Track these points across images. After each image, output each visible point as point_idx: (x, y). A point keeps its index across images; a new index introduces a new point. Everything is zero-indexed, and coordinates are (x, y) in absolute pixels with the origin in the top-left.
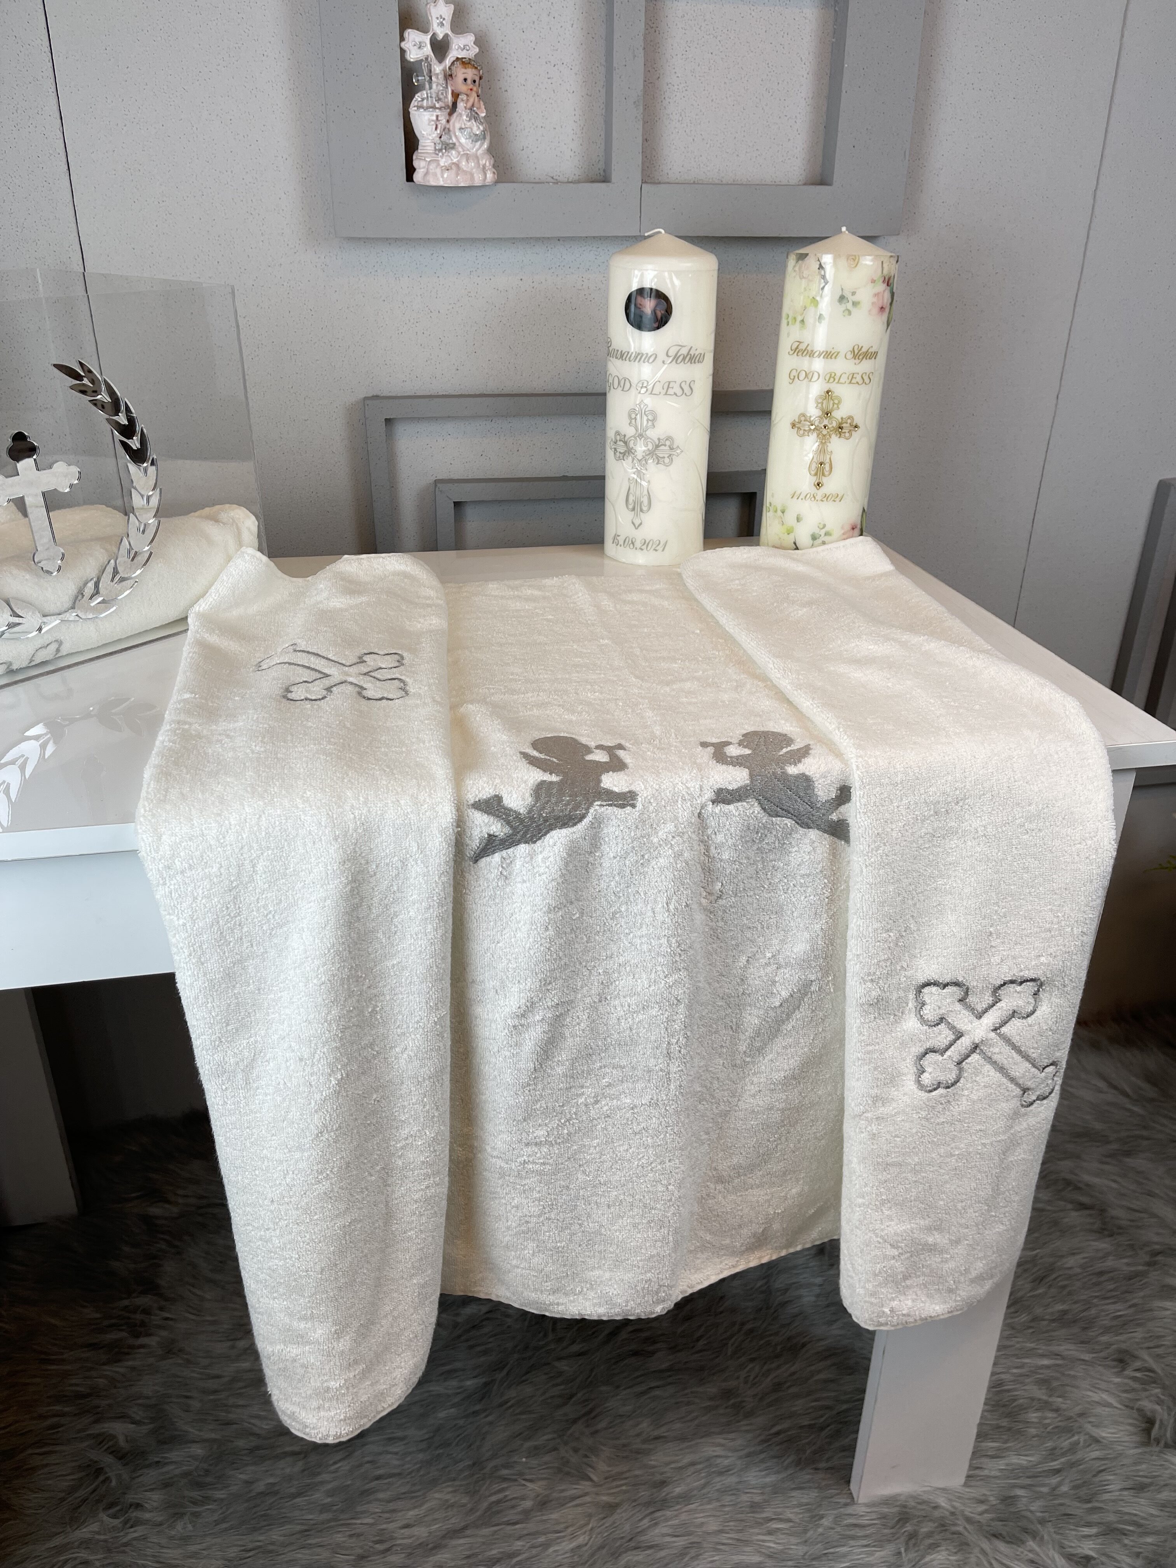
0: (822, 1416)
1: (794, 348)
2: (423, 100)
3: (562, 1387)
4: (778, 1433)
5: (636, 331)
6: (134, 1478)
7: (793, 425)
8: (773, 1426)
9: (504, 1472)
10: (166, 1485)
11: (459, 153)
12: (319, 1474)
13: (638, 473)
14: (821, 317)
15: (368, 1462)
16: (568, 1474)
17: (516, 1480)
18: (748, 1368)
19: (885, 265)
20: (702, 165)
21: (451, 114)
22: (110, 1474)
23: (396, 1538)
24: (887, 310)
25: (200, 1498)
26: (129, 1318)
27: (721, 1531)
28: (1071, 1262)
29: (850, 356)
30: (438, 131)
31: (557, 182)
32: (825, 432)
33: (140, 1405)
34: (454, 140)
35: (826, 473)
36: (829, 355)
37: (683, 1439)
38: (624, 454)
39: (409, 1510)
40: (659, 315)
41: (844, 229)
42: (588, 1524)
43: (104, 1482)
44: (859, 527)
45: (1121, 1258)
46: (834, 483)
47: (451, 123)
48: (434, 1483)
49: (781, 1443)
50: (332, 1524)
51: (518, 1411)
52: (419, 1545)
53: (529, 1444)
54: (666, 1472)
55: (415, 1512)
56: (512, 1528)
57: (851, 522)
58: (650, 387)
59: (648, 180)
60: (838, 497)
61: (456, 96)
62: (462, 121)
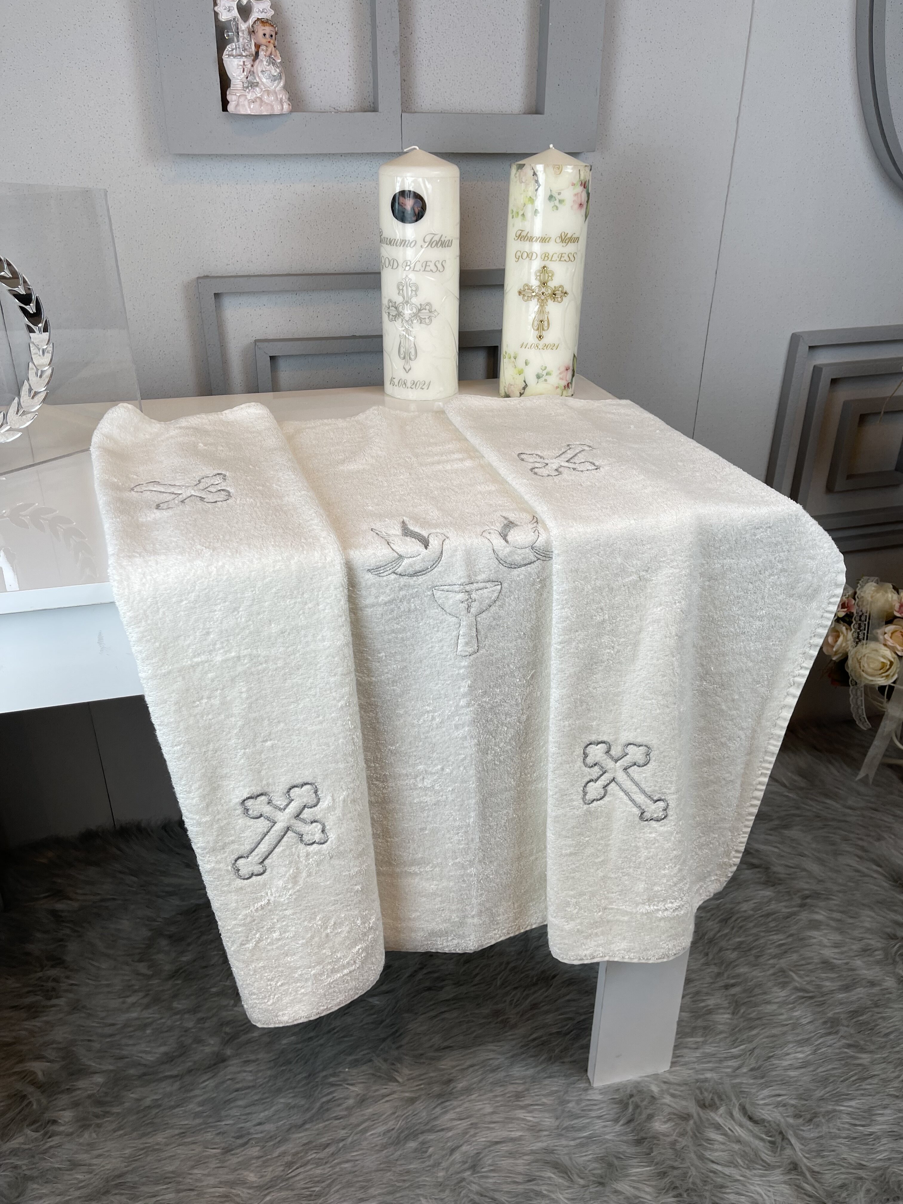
0: (567, 1025)
1: (518, 235)
2: (233, 50)
3: (375, 1016)
4: (534, 1039)
5: (400, 224)
6: (50, 1102)
7: (520, 293)
8: (531, 1035)
9: (332, 1079)
10: (76, 1105)
11: (262, 89)
12: (192, 1090)
13: (407, 330)
14: (536, 212)
15: (229, 1079)
16: (380, 1077)
17: (341, 1085)
18: (512, 995)
19: (582, 173)
20: (447, 99)
21: (254, 60)
22: (31, 1099)
23: (252, 1134)
24: (585, 206)
25: (102, 1113)
26: (42, 986)
27: (493, 1113)
28: (745, 907)
29: (558, 240)
30: (245, 73)
31: (337, 112)
32: (543, 297)
33: (53, 1048)
34: (258, 80)
35: (546, 328)
36: (544, 240)
37: (465, 1047)
38: (395, 316)
39: (261, 1112)
40: (417, 212)
41: (551, 146)
42: (394, 1113)
43: (27, 1105)
44: (571, 368)
45: (781, 902)
46: (552, 335)
47: (255, 67)
48: (279, 1091)
49: (538, 1046)
50: (203, 1126)
51: (341, 1035)
52: (271, 1137)
53: (350, 1058)
54: (452, 1073)
55: (266, 1113)
56: (338, 1121)
57: (566, 364)
58: (412, 266)
59: (407, 110)
60: (555, 346)
61: (258, 47)
62: (263, 65)
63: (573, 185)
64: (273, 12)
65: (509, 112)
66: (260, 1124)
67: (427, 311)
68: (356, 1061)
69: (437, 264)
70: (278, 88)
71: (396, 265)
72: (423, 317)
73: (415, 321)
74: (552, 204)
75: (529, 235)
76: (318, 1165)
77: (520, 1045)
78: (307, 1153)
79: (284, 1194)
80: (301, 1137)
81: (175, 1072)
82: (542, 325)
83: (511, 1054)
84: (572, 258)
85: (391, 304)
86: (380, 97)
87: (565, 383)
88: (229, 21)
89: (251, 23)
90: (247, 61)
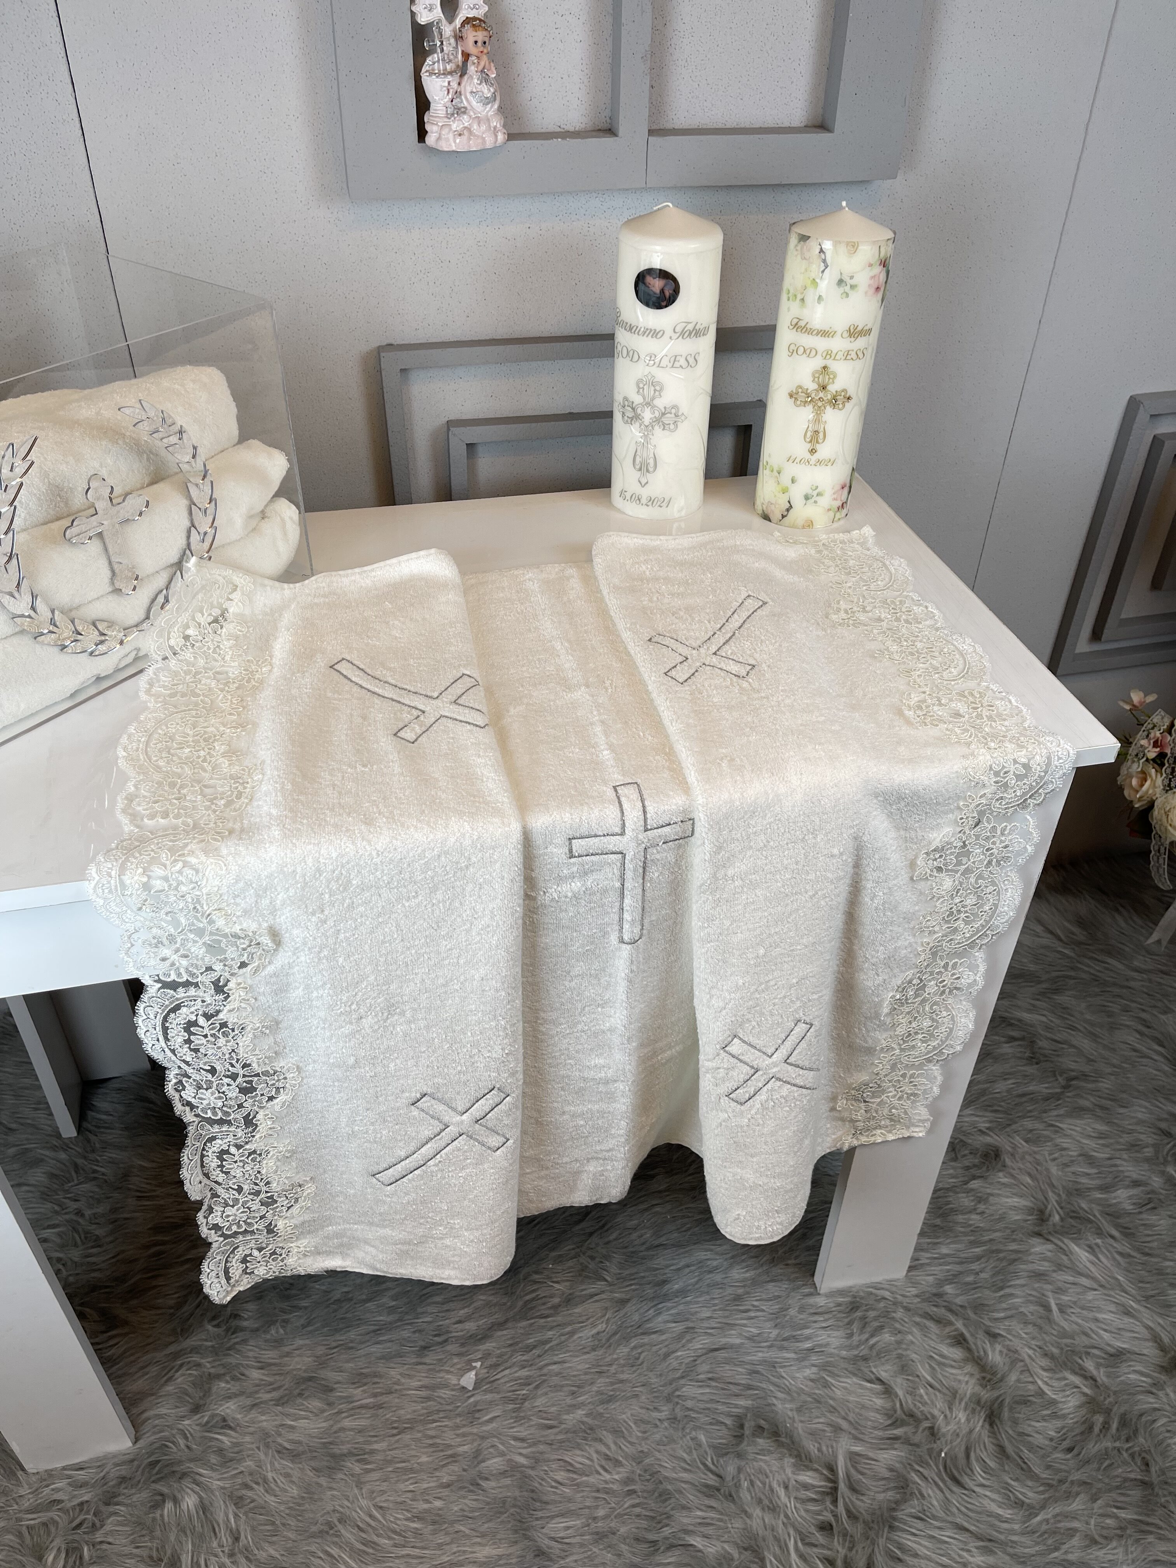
1: (793, 323)
2: (434, 64)
7: (791, 396)
9: (536, 1277)
11: (471, 116)
13: (646, 436)
14: (820, 298)
16: (587, 1276)
17: (545, 1282)
19: (882, 248)
20: (706, 111)
23: (451, 1332)
24: (882, 289)
25: (288, 1308)
29: (846, 335)
30: (450, 96)
31: (564, 134)
32: (820, 404)
34: (466, 104)
35: (820, 441)
36: (827, 333)
38: (632, 419)
40: (667, 294)
41: (844, 204)
44: (848, 484)
46: (828, 449)
47: (462, 85)
57: (841, 482)
58: (657, 360)
59: (654, 127)
60: (831, 462)
61: (466, 56)
62: (472, 83)
63: (871, 265)
64: (486, 8)
65: (786, 124)
67: (673, 415)
69: (689, 358)
70: (491, 113)
71: (636, 357)
72: (667, 422)
73: (656, 427)
74: (841, 290)
75: (808, 326)
76: (523, 1367)
78: (511, 1355)
79: (489, 1396)
80: (504, 1334)
82: (815, 437)
84: (861, 355)
85: (626, 403)
86: (621, 118)
87: (839, 503)
88: (430, 25)
89: (458, 26)
90: (454, 80)
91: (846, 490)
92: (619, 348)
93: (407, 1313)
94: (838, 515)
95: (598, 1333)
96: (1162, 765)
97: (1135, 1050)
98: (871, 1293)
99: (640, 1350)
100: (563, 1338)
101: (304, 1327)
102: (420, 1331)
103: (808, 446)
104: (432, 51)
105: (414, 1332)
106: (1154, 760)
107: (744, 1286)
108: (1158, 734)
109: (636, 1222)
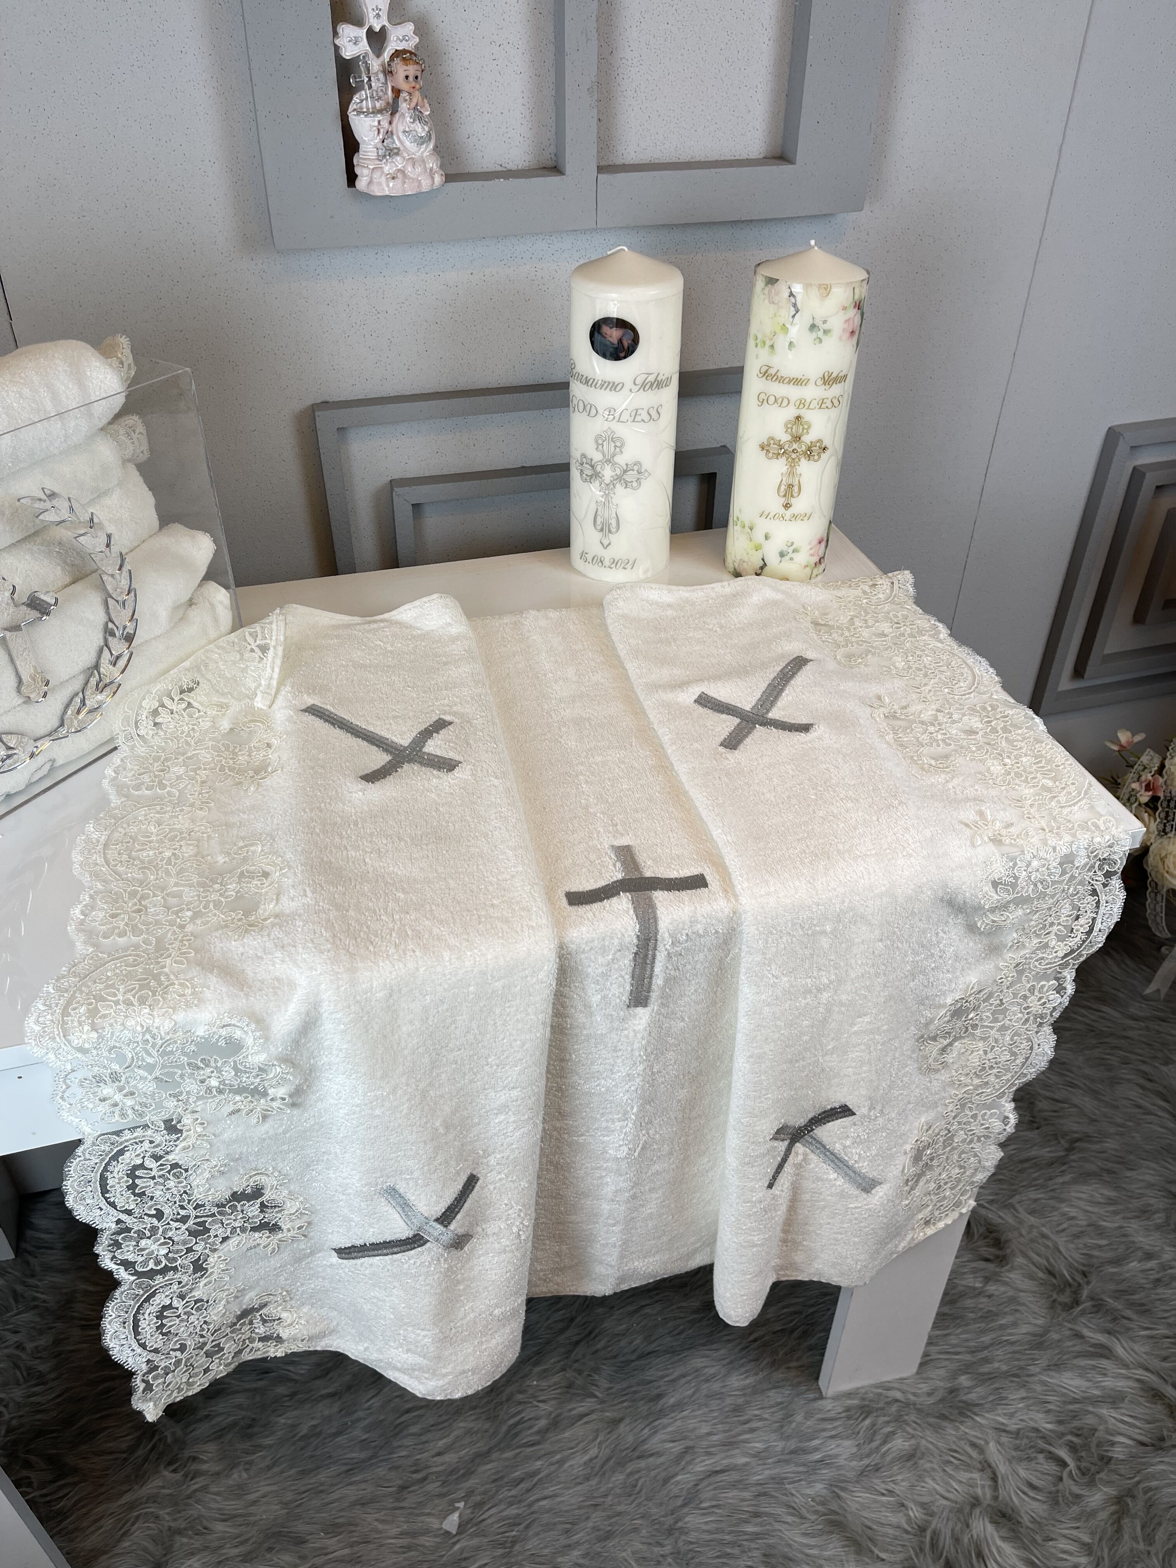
0: (792, 1322)
1: (763, 370)
2: (362, 102)
4: (755, 1340)
7: (763, 448)
8: (750, 1334)
9: (520, 1397)
10: (218, 1435)
11: (404, 158)
12: (355, 1411)
13: (607, 495)
14: (791, 344)
16: (575, 1393)
17: (530, 1403)
19: (857, 291)
22: (168, 1434)
23: (431, 1467)
24: (857, 332)
25: (251, 1448)
27: (710, 1434)
29: (820, 382)
30: (381, 137)
32: (794, 456)
34: (398, 144)
35: (795, 495)
36: (799, 382)
37: (671, 1351)
38: (591, 477)
39: (439, 1439)
40: (625, 344)
41: (813, 242)
42: (596, 1439)
44: (825, 538)
46: (802, 503)
47: (394, 124)
49: (758, 1349)
50: (373, 1460)
52: (452, 1471)
53: (538, 1369)
54: (659, 1387)
55: (445, 1441)
56: (531, 1449)
57: (818, 537)
58: (617, 415)
59: (603, 163)
60: (807, 516)
61: (397, 92)
62: (405, 121)
63: (845, 308)
64: (417, 40)
65: (744, 156)
66: (439, 1454)
67: (635, 472)
68: (545, 1371)
69: (651, 411)
70: (426, 154)
71: (593, 412)
72: (629, 480)
73: (618, 486)
74: (814, 335)
75: (779, 374)
76: (511, 1504)
77: (739, 1348)
78: (497, 1492)
79: (475, 1542)
80: (487, 1469)
81: (330, 1390)
82: (789, 491)
83: (727, 1361)
84: (836, 403)
85: (584, 460)
86: (568, 154)
87: (816, 559)
88: (356, 59)
89: (387, 59)
90: (384, 119)
91: (823, 544)
92: (575, 402)
93: (381, 1448)
94: (815, 572)
95: (591, 1460)
96: (1155, 809)
97: (1139, 1107)
98: (880, 1394)
99: (637, 1476)
100: (553, 1468)
101: (269, 1468)
102: (397, 1468)
103: (783, 500)
104: (360, 87)
105: (390, 1469)
106: (1146, 804)
107: (744, 1395)
108: (1149, 777)
109: (624, 1326)
